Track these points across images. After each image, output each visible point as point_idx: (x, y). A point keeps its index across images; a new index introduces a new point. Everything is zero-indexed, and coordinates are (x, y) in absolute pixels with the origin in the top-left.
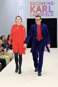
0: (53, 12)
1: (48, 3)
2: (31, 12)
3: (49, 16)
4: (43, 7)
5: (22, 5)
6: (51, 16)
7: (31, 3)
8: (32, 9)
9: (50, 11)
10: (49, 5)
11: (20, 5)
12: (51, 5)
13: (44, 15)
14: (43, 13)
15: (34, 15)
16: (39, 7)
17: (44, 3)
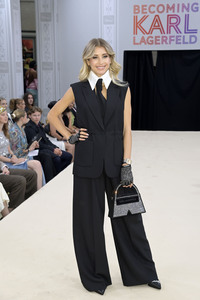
0: (195, 31)
1: (184, 6)
2: (135, 33)
3: (184, 43)
4: (170, 17)
5: (112, 13)
6: (191, 43)
7: (136, 8)
8: (137, 25)
9: (187, 30)
10: (185, 12)
11: (105, 13)
12: (191, 13)
13: (171, 40)
14: (168, 36)
15: (143, 40)
16: (157, 19)
17: (173, 7)
